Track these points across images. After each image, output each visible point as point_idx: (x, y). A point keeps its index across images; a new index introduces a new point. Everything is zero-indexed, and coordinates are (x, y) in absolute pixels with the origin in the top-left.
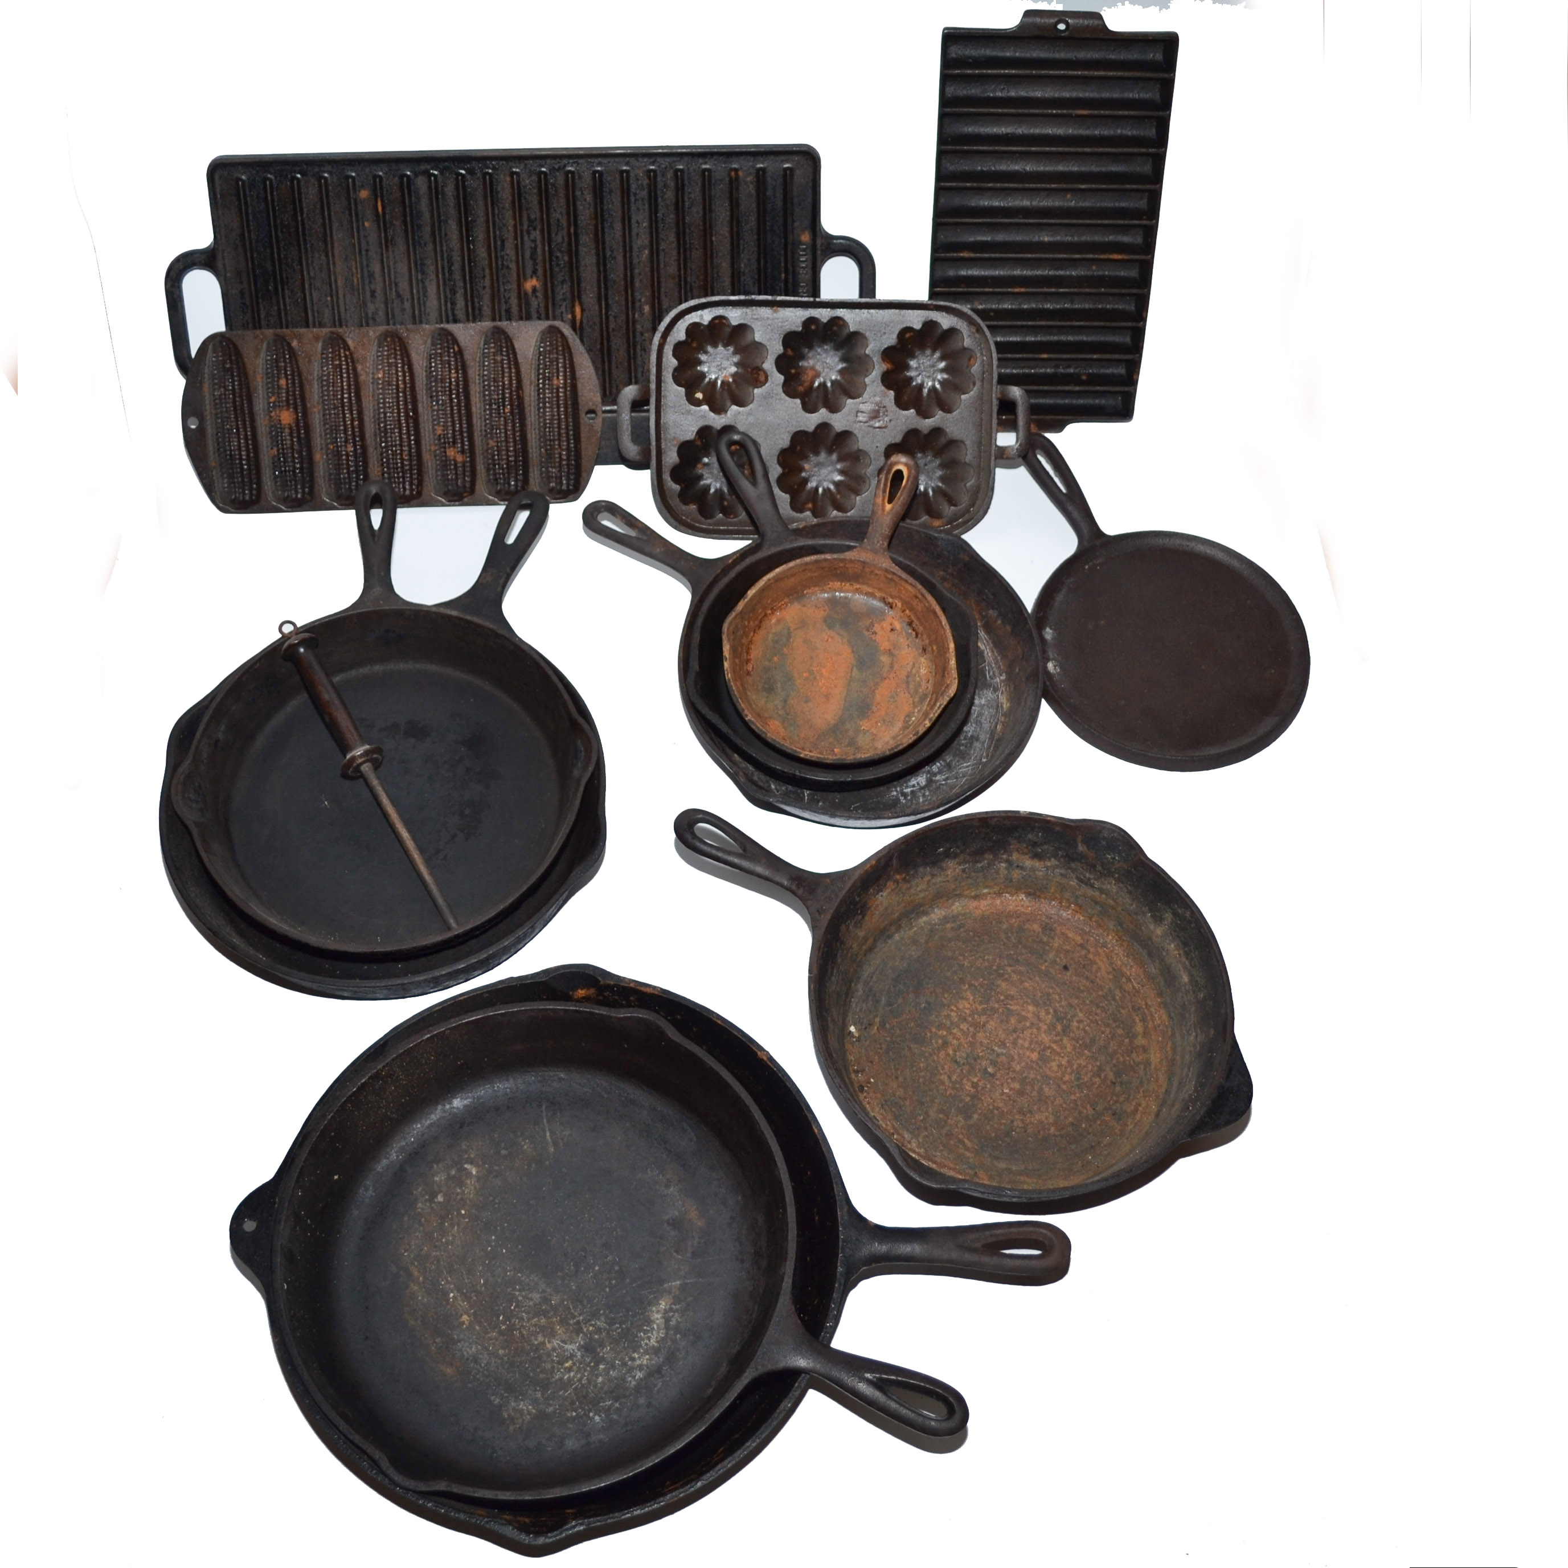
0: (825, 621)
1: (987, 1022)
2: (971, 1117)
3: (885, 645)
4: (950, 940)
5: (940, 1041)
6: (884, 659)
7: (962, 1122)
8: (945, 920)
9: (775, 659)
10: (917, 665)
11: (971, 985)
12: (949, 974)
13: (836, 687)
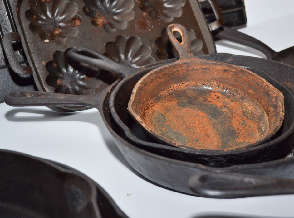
0: (179, 105)
3: (220, 104)
6: (224, 110)
9: (164, 129)
10: (244, 107)
13: (208, 130)
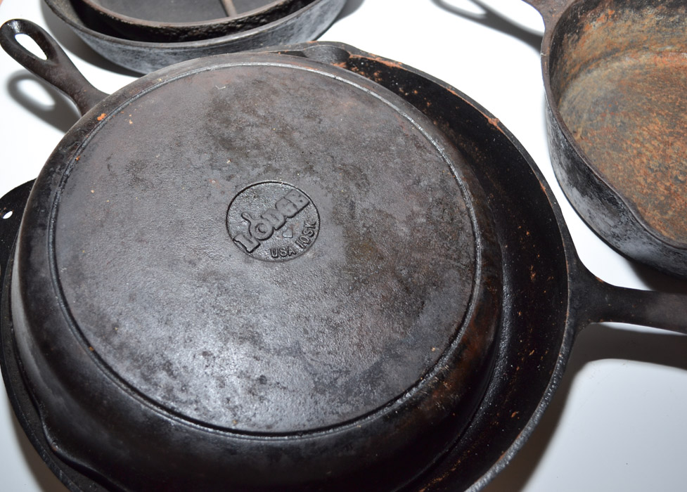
1: (675, 142)
2: (666, 213)
4: (639, 81)
5: (635, 152)
7: (659, 216)
8: (634, 67)
11: (658, 114)
12: (639, 104)
